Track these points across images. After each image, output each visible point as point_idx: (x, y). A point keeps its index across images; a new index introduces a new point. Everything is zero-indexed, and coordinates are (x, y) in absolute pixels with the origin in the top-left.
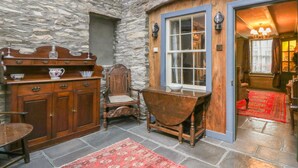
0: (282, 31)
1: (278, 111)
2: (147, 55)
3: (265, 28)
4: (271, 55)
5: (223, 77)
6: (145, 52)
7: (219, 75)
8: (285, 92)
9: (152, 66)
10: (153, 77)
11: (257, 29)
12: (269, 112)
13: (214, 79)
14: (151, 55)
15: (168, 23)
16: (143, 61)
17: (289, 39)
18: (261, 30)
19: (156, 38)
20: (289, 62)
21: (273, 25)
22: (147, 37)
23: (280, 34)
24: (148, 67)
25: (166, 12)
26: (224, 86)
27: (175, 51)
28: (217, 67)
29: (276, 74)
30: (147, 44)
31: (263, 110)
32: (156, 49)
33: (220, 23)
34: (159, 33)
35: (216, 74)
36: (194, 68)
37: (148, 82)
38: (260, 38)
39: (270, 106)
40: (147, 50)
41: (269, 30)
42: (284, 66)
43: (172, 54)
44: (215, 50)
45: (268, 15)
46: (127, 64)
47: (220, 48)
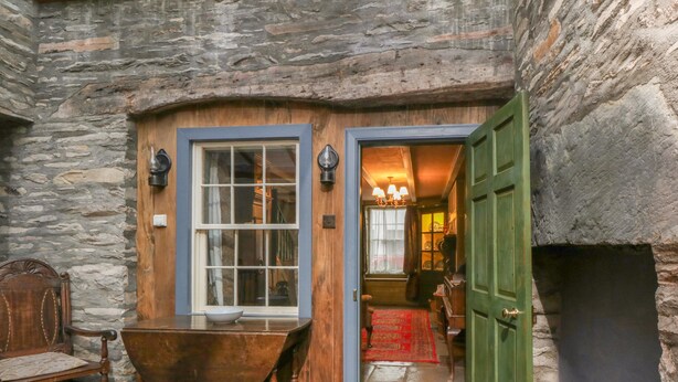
0: (424, 193)
1: (421, 343)
2: (129, 235)
3: (398, 186)
4: (402, 238)
5: (337, 286)
6: (124, 225)
7: (328, 280)
8: (427, 307)
9: (148, 262)
10: (151, 294)
11: (384, 186)
12: (408, 347)
13: (316, 288)
14: (142, 233)
15: (197, 154)
16: (119, 251)
17: (432, 210)
18: (392, 189)
19: (159, 188)
20: (432, 251)
21: (411, 182)
22: (131, 183)
23: (419, 200)
24: (132, 267)
25: (191, 124)
26: (337, 303)
27: (217, 227)
28: (323, 264)
29: (412, 275)
30: (130, 203)
31: (397, 346)
32: (160, 219)
33: (330, 169)
34: (171, 178)
35: (322, 279)
36: (267, 267)
37: (131, 308)
38: (389, 204)
39: (408, 337)
40: (129, 219)
41: (404, 191)
42: (425, 258)
43: (207, 232)
44: (319, 227)
45: (406, 162)
46: (55, 260)
47: (329, 223)
